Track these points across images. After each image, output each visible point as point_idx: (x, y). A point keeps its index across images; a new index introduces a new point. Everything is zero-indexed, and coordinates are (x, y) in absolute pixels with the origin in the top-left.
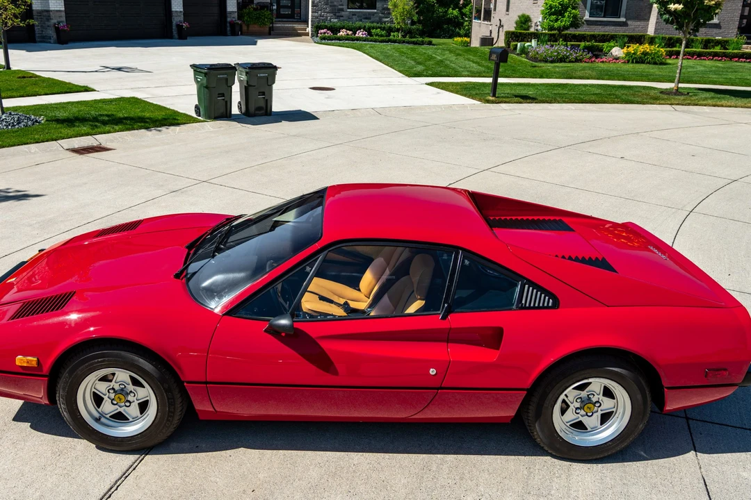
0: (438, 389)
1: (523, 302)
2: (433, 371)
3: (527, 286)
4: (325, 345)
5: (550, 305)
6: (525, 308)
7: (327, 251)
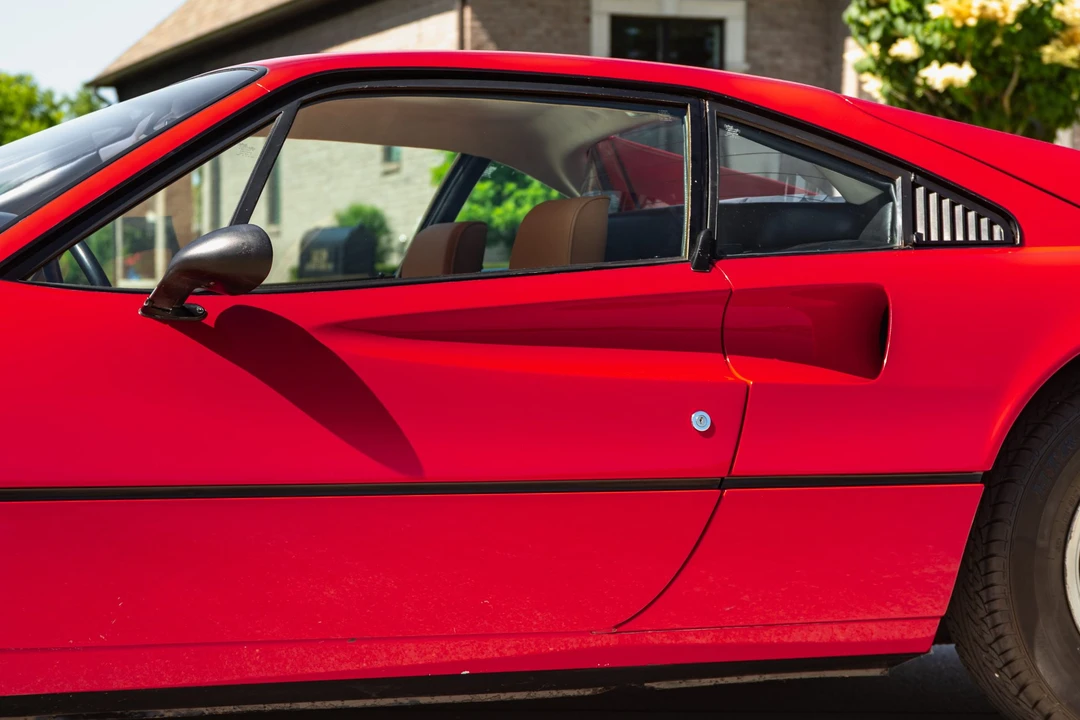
0: (721, 485)
1: (921, 229)
2: (701, 421)
3: (920, 192)
4: (346, 348)
5: (997, 237)
6: (929, 244)
7: (295, 103)
